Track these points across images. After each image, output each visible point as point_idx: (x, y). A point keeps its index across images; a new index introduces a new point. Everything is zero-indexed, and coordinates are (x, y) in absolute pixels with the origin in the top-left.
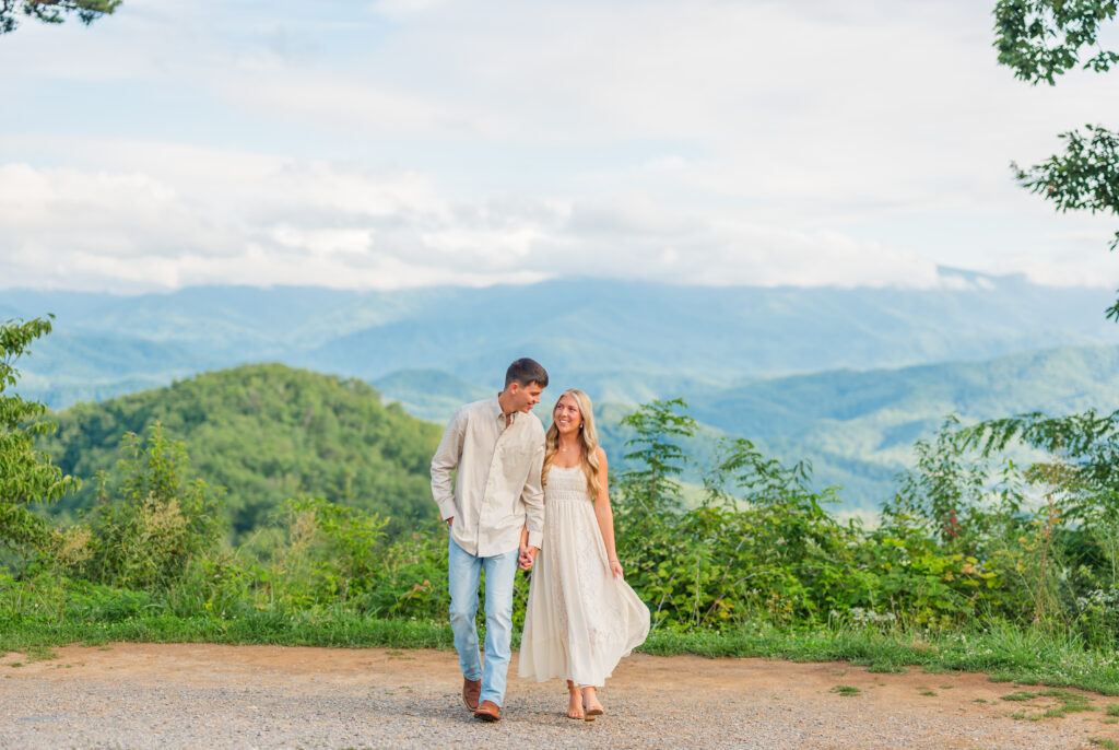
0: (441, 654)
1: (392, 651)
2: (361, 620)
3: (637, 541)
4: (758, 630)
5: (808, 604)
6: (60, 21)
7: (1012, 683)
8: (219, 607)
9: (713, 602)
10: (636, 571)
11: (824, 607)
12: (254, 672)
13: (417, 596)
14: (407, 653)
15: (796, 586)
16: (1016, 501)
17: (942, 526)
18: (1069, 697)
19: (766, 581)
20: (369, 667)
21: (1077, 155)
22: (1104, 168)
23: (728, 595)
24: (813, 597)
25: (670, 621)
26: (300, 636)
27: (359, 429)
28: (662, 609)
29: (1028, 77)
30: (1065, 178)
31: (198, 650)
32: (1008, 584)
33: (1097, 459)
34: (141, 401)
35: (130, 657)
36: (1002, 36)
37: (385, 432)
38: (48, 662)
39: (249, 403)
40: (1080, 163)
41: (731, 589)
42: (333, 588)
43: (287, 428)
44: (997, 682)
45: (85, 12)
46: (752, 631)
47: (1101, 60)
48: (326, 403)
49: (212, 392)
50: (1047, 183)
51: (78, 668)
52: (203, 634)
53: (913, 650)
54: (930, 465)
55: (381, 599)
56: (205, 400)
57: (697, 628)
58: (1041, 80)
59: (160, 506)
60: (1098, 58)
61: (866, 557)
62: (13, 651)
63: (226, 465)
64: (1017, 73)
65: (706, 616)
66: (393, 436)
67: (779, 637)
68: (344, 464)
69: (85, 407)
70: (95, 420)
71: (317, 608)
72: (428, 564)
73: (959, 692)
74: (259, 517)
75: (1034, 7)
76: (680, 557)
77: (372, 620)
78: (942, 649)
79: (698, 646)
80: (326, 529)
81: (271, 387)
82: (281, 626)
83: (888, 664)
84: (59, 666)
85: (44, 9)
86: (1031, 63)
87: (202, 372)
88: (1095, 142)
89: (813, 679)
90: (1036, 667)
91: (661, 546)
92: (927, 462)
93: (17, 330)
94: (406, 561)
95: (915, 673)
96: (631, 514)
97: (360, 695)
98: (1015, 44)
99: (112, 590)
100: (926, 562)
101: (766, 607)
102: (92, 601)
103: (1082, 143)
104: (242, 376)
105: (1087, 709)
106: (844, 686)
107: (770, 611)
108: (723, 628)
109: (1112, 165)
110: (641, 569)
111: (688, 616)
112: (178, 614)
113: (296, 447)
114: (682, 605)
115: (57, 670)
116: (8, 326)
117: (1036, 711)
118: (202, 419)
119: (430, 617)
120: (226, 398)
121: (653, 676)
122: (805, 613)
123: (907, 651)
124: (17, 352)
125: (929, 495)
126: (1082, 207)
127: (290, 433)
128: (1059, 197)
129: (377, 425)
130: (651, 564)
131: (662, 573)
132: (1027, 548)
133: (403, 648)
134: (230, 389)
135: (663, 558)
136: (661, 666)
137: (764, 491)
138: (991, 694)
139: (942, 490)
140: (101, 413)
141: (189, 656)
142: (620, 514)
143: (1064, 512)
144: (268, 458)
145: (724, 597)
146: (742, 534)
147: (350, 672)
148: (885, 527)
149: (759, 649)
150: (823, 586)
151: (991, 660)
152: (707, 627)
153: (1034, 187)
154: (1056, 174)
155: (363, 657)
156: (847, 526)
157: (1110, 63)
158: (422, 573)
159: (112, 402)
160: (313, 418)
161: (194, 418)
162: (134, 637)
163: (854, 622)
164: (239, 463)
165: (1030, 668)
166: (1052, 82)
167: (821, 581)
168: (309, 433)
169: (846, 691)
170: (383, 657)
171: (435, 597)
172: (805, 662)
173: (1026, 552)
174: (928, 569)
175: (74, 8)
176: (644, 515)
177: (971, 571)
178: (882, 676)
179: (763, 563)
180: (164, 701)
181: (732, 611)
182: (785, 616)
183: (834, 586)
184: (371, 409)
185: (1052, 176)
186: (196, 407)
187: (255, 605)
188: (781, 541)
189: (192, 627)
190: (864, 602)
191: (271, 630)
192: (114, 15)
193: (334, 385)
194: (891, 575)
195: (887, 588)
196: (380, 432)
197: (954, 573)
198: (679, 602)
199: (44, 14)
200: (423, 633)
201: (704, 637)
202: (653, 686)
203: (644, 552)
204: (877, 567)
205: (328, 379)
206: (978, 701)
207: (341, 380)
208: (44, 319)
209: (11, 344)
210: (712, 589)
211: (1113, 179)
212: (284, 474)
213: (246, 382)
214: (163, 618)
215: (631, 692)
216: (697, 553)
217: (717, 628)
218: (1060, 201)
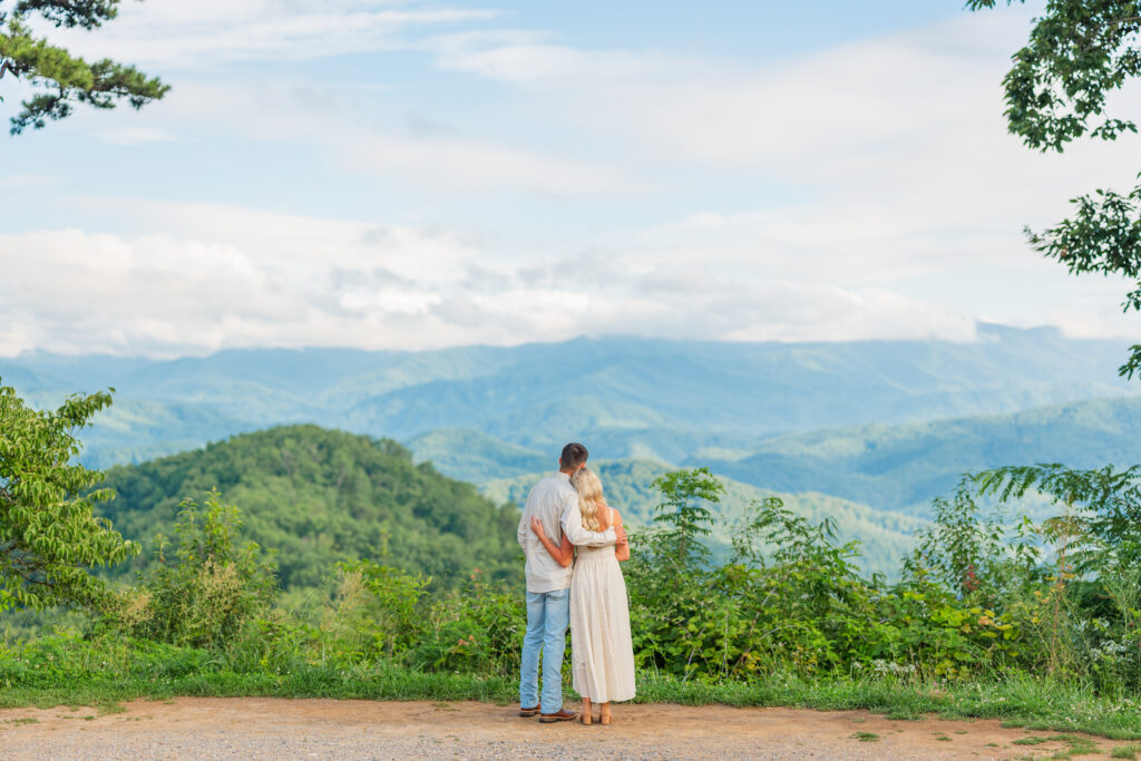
0: (484, 706)
1: (438, 703)
2: (408, 675)
3: (668, 597)
4: (784, 681)
5: (831, 656)
6: (112, 107)
7: (1024, 729)
8: (273, 663)
9: (740, 655)
10: (667, 625)
11: (846, 658)
12: (310, 723)
13: (461, 651)
14: (452, 705)
15: (820, 640)
16: (1032, 555)
17: (961, 580)
18: (1078, 741)
19: (791, 635)
20: (416, 718)
21: (1088, 219)
22: (1115, 232)
23: (755, 648)
24: (836, 649)
25: (700, 674)
26: (351, 690)
27: (391, 489)
28: (692, 662)
29: (1037, 144)
30: (1077, 242)
31: (255, 704)
32: (1025, 635)
33: (1114, 513)
34: (177, 463)
35: (195, 710)
36: (1012, 106)
37: (417, 492)
38: (118, 716)
39: (283, 464)
40: (1091, 226)
41: (758, 642)
42: (380, 644)
43: (321, 488)
44: (1009, 727)
45: (136, 98)
46: (778, 681)
47: (1108, 128)
48: (358, 464)
49: (246, 453)
50: (1060, 246)
51: (146, 721)
52: (260, 689)
53: (930, 698)
54: (949, 521)
55: (426, 654)
56: (239, 463)
57: (726, 680)
58: (1049, 148)
59: (217, 569)
60: (1105, 126)
61: (887, 611)
62: (84, 705)
63: (260, 526)
64: (1026, 141)
65: (734, 669)
66: (425, 494)
67: (803, 687)
68: (376, 524)
69: (121, 470)
70: (132, 483)
71: (365, 663)
72: (469, 622)
73: (972, 737)
74: (292, 577)
75: (1042, 79)
76: (709, 612)
77: (417, 675)
78: (958, 699)
79: (727, 696)
80: (373, 589)
81: (304, 448)
82: (333, 680)
83: (906, 712)
84: (128, 719)
85: (97, 96)
86: (1040, 131)
87: (236, 434)
88: (1106, 207)
89: (834, 726)
90: (1047, 713)
91: (692, 602)
92: (945, 519)
93: (81, 403)
94: (448, 619)
95: (931, 720)
96: (661, 571)
97: (410, 743)
98: (1025, 114)
99: (173, 648)
100: (945, 615)
101: (791, 659)
102: (155, 659)
103: (1093, 207)
104: (275, 437)
105: (1092, 752)
106: (864, 732)
107: (795, 662)
108: (750, 680)
109: (1123, 228)
110: (671, 624)
111: (717, 668)
112: (235, 671)
113: (329, 508)
114: (711, 658)
115: (128, 723)
116: (72, 400)
117: (1044, 753)
118: (236, 480)
119: (472, 671)
120: (260, 459)
121: (683, 724)
122: (828, 666)
123: (924, 700)
124: (80, 423)
125: (948, 550)
126: (1094, 269)
127: (323, 494)
128: (1072, 260)
129: (408, 485)
130: (681, 619)
131: (692, 627)
132: (1043, 601)
133: (448, 700)
134: (264, 450)
135: (692, 614)
136: (692, 715)
137: (790, 548)
138: (1002, 739)
139: (961, 545)
140: (136, 476)
141: (248, 709)
142: (651, 572)
143: (1082, 563)
144: (301, 518)
145: (751, 651)
146: (767, 589)
147: (399, 723)
148: (906, 581)
149: (785, 698)
150: (846, 639)
151: (1004, 707)
152: (735, 679)
153: (1047, 250)
154: (1069, 237)
155: (411, 709)
156: (870, 580)
157: (1116, 131)
158: (464, 629)
159: (147, 464)
160: (345, 478)
161: (229, 480)
162: (196, 692)
163: (875, 673)
164: (273, 523)
165: (1042, 714)
166: (1060, 149)
167: (844, 635)
168: (341, 493)
169: (865, 737)
170: (429, 709)
171: (477, 653)
172: (827, 710)
173: (1041, 604)
174: (947, 622)
175: (125, 94)
176: (673, 572)
177: (987, 623)
178: (900, 723)
179: (788, 617)
180: (231, 750)
181: (758, 663)
182: (809, 668)
183: (857, 638)
184: (402, 468)
185: (1064, 239)
186: (230, 468)
187: (307, 661)
188: (805, 596)
189: (249, 681)
190: (886, 654)
191: (324, 684)
192: (163, 100)
193: (366, 445)
194: (911, 628)
195: (908, 640)
196: (411, 491)
197: (971, 626)
198: (708, 655)
199: (97, 100)
200: (466, 686)
201: (731, 688)
202: (684, 734)
203: (674, 607)
204: (898, 620)
205: (360, 439)
206: (990, 745)
207: (373, 441)
208: (106, 392)
209: (75, 416)
210: (739, 642)
211: (1124, 242)
212: (317, 534)
213: (279, 444)
214: (222, 674)
215: (664, 739)
216: (726, 608)
217: (745, 679)
218: (1072, 264)
